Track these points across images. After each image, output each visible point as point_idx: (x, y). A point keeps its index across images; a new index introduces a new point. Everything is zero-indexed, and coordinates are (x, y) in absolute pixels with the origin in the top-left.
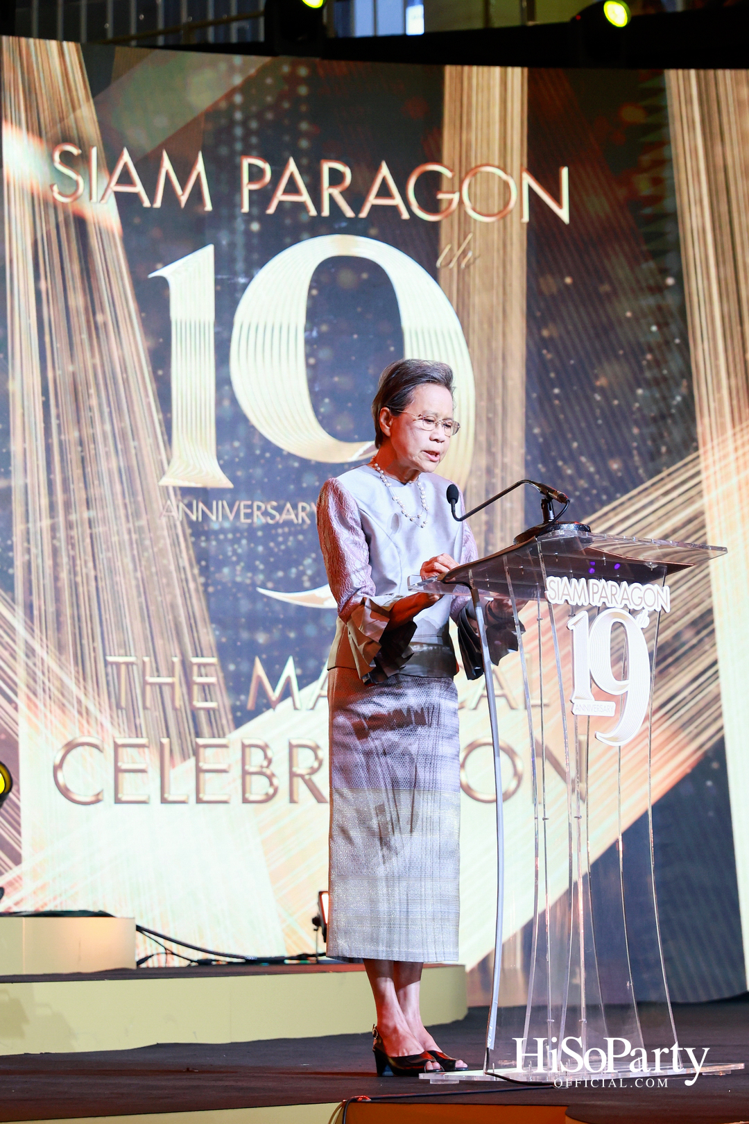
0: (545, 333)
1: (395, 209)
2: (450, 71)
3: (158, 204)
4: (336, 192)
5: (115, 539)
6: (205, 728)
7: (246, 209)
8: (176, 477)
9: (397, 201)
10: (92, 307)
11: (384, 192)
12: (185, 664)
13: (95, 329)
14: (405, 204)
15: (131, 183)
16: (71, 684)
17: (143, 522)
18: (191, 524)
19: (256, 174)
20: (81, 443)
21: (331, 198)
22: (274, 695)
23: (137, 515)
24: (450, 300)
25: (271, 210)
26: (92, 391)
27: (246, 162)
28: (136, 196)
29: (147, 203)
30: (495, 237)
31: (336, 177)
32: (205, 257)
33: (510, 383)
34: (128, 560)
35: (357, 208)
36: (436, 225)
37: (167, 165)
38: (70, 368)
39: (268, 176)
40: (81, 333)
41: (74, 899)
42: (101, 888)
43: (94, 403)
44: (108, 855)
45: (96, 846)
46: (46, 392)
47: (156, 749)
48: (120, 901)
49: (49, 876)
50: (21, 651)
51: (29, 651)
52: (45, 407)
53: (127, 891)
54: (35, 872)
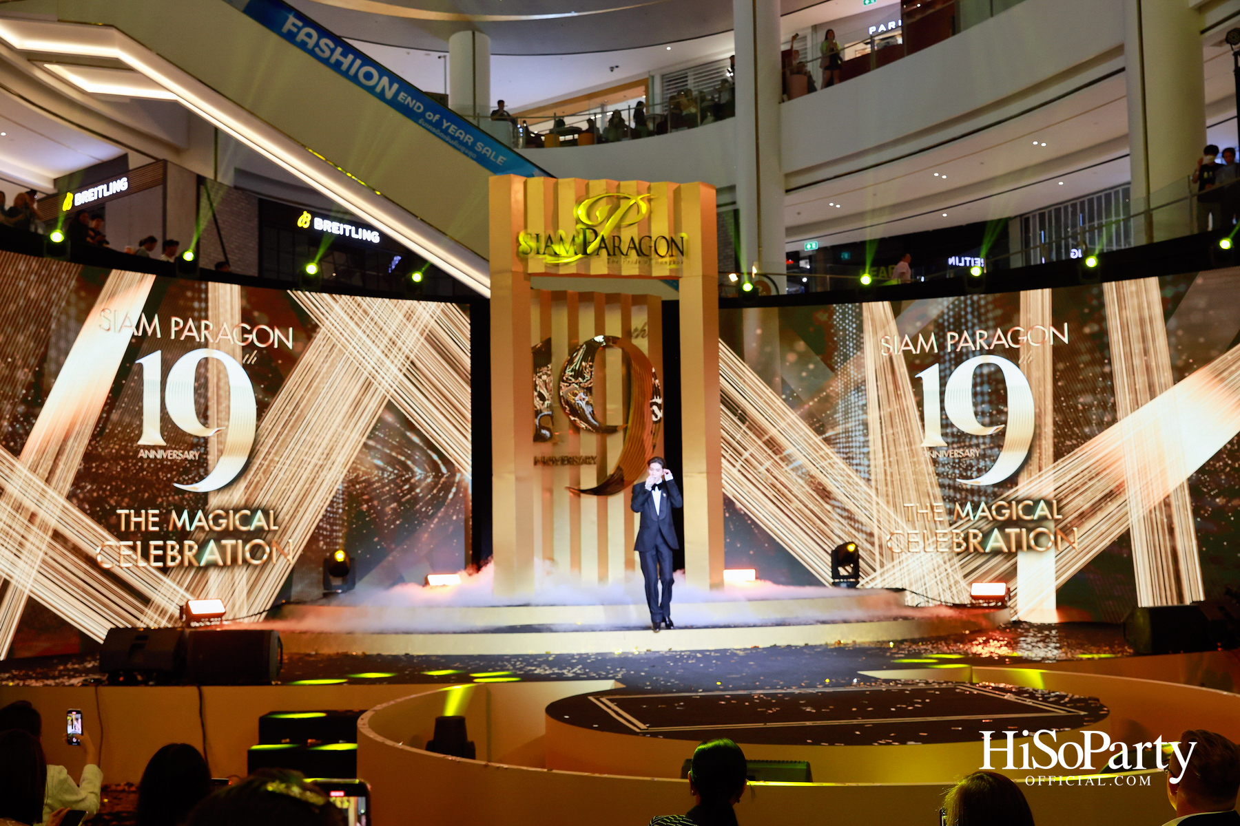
0: (1060, 384)
1: (1003, 345)
2: (1022, 293)
3: (918, 352)
4: (982, 341)
5: (906, 465)
7: (949, 350)
8: (927, 444)
9: (1004, 341)
11: (999, 339)
12: (932, 507)
13: (898, 396)
14: (1007, 342)
15: (908, 346)
16: (892, 514)
17: (915, 459)
18: (932, 459)
19: (953, 337)
20: (893, 434)
21: (980, 343)
22: (963, 515)
23: (913, 457)
25: (958, 350)
26: (897, 416)
27: (949, 334)
28: (911, 351)
29: (914, 352)
30: (1040, 351)
31: (981, 336)
32: (936, 367)
33: (1047, 403)
34: (911, 472)
35: (989, 346)
36: (1018, 349)
37: (921, 339)
38: (889, 410)
39: (957, 338)
40: (893, 398)
41: (895, 583)
42: (904, 580)
43: (898, 420)
44: (906, 569)
45: (902, 566)
46: (881, 419)
47: (922, 535)
48: (911, 585)
49: (886, 576)
50: (874, 504)
51: (878, 504)
52: (881, 423)
53: (913, 581)
54: (881, 575)
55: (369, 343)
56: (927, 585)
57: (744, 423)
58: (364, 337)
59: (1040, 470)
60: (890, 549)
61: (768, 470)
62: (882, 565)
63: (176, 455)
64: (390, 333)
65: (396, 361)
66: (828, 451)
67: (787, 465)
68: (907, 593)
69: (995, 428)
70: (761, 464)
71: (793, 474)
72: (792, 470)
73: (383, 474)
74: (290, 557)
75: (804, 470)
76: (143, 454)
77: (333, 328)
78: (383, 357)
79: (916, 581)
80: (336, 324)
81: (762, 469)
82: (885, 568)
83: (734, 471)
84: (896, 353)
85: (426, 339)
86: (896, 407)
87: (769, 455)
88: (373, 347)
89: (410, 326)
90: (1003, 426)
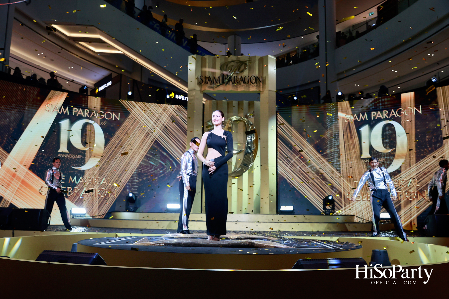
0: (418, 130)
1: (394, 116)
2: (402, 94)
3: (360, 120)
5: (355, 165)
6: (368, 190)
7: (372, 119)
8: (363, 157)
9: (395, 114)
10: (351, 135)
11: (393, 113)
13: (352, 138)
14: (396, 115)
15: (356, 118)
16: (349, 185)
17: (359, 163)
18: (366, 163)
19: (374, 114)
20: (350, 153)
21: (385, 116)
24: (403, 127)
25: (376, 119)
26: (351, 146)
27: (372, 113)
29: (358, 120)
30: (410, 117)
31: (385, 112)
33: (413, 139)
34: (357, 168)
35: (389, 116)
36: (401, 117)
37: (361, 115)
38: (348, 144)
39: (376, 114)
40: (350, 139)
41: (350, 213)
42: (354, 212)
43: (351, 148)
44: (354, 207)
45: (353, 206)
46: (345, 147)
47: (361, 193)
48: (357, 214)
49: (346, 210)
50: (342, 181)
51: (343, 181)
52: (345, 149)
53: (357, 212)
54: (345, 209)
55: (149, 119)
56: (363, 214)
57: (291, 150)
58: (147, 117)
59: (410, 167)
60: (348, 199)
61: (300, 168)
62: (345, 206)
63: (72, 156)
64: (157, 116)
65: (159, 126)
66: (324, 160)
67: (308, 166)
68: (355, 217)
69: (391, 150)
70: (298, 165)
71: (310, 169)
72: (310, 168)
73: (152, 167)
74: (115, 195)
75: (314, 168)
76: (60, 155)
77: (135, 114)
78: (154, 124)
79: (359, 212)
80: (136, 112)
81: (298, 167)
82: (346, 207)
83: (287, 168)
84: (351, 121)
85: (171, 118)
86: (351, 142)
87: (301, 162)
88: (150, 120)
89: (165, 113)
90: (394, 149)
